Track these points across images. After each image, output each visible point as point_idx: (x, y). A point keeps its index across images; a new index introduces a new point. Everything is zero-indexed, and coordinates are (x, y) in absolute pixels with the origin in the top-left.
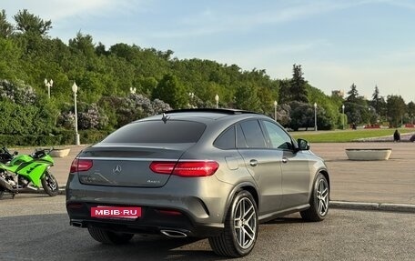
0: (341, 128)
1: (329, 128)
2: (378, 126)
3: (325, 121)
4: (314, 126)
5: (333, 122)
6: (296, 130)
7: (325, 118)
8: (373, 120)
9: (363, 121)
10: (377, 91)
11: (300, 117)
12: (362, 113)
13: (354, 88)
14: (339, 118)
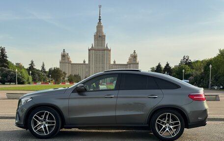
0: (29, 83)
1: (23, 83)
2: (46, 83)
3: (21, 80)
4: (15, 82)
5: (25, 80)
6: (4, 84)
7: (21, 77)
8: (44, 80)
9: (40, 80)
10: (43, 65)
11: (6, 77)
12: (39, 76)
13: (32, 62)
14: (28, 78)
